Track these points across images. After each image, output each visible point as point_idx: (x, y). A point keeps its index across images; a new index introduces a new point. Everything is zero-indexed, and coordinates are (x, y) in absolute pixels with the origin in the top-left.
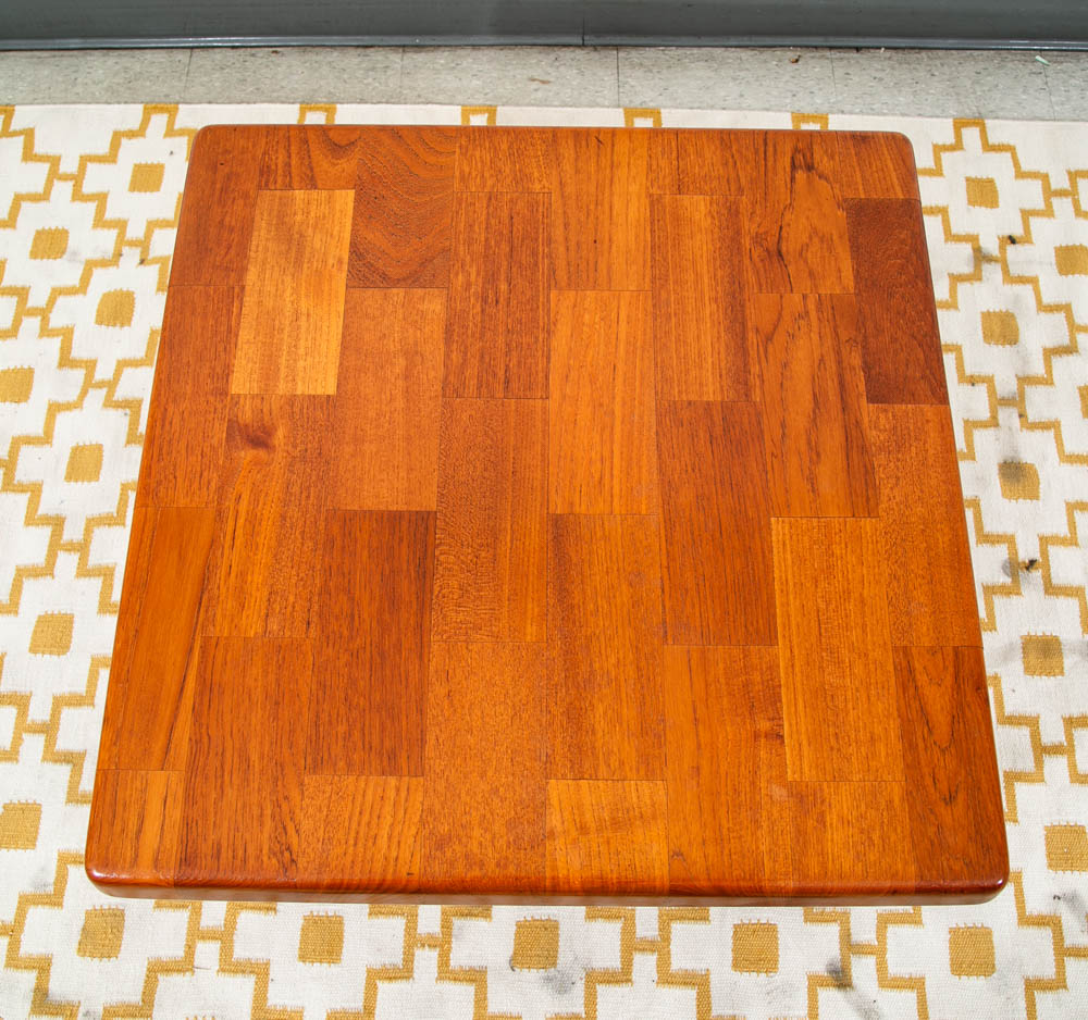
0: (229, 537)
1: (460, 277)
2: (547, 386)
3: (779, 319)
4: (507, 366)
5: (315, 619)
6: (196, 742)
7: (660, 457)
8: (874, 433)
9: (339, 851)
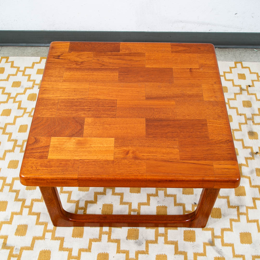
1: (82, 115)
2: (113, 100)
3: (99, 63)
4: (108, 107)
5: (173, 139)
6: (205, 160)
7: (132, 82)
8: (126, 52)
9: (224, 133)
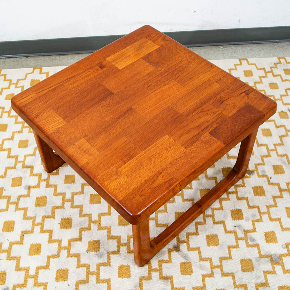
0: (81, 75)
1: (160, 68)
2: (155, 91)
3: (208, 111)
4: (152, 84)
5: (79, 93)
8: (203, 138)
9: (44, 121)
